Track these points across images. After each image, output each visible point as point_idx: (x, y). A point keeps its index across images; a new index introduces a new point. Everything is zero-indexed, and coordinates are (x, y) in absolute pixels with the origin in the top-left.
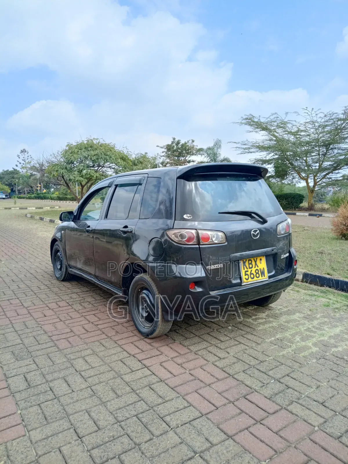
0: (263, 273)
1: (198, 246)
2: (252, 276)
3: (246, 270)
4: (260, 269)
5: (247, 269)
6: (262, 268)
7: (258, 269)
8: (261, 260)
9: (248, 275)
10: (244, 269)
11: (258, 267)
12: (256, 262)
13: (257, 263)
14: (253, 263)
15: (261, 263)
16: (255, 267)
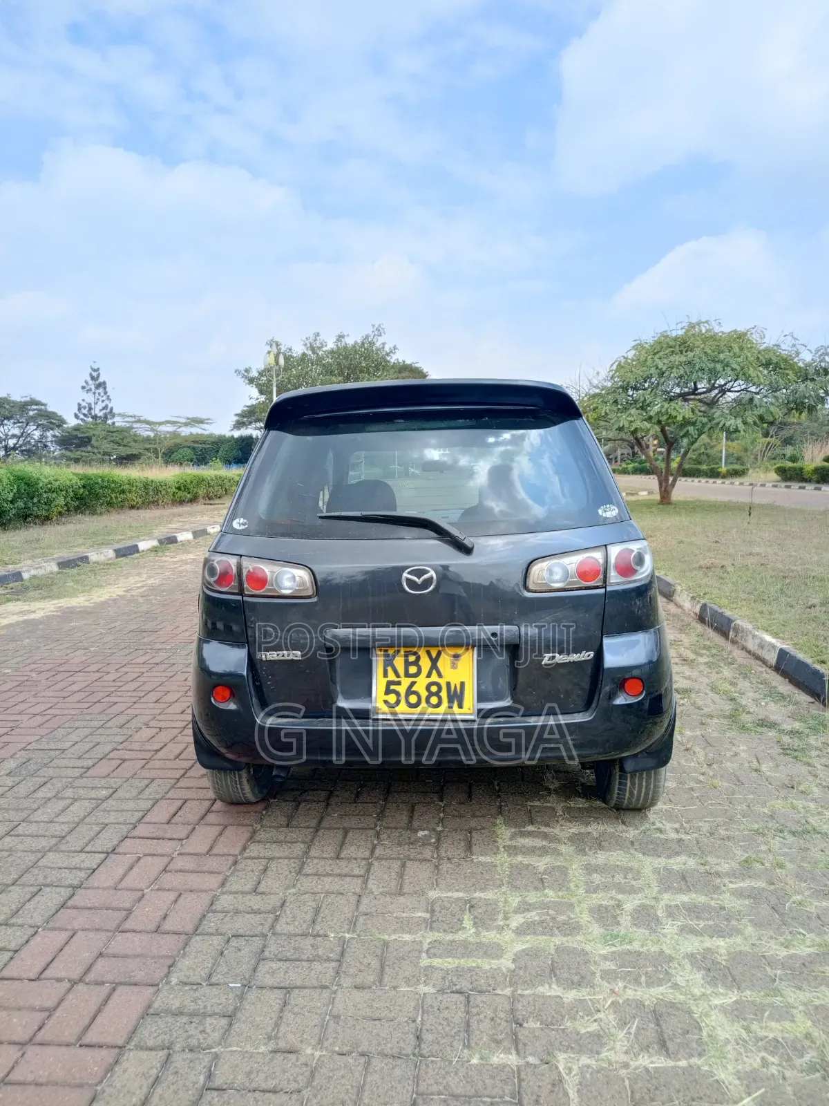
0: (456, 696)
1: (239, 598)
2: (413, 699)
3: (392, 677)
4: (448, 684)
5: (398, 676)
6: (455, 682)
7: (443, 682)
8: (456, 657)
9: (398, 694)
10: (385, 675)
11: (440, 675)
12: (434, 662)
13: (440, 664)
14: (425, 663)
15: (454, 666)
16: (429, 676)
